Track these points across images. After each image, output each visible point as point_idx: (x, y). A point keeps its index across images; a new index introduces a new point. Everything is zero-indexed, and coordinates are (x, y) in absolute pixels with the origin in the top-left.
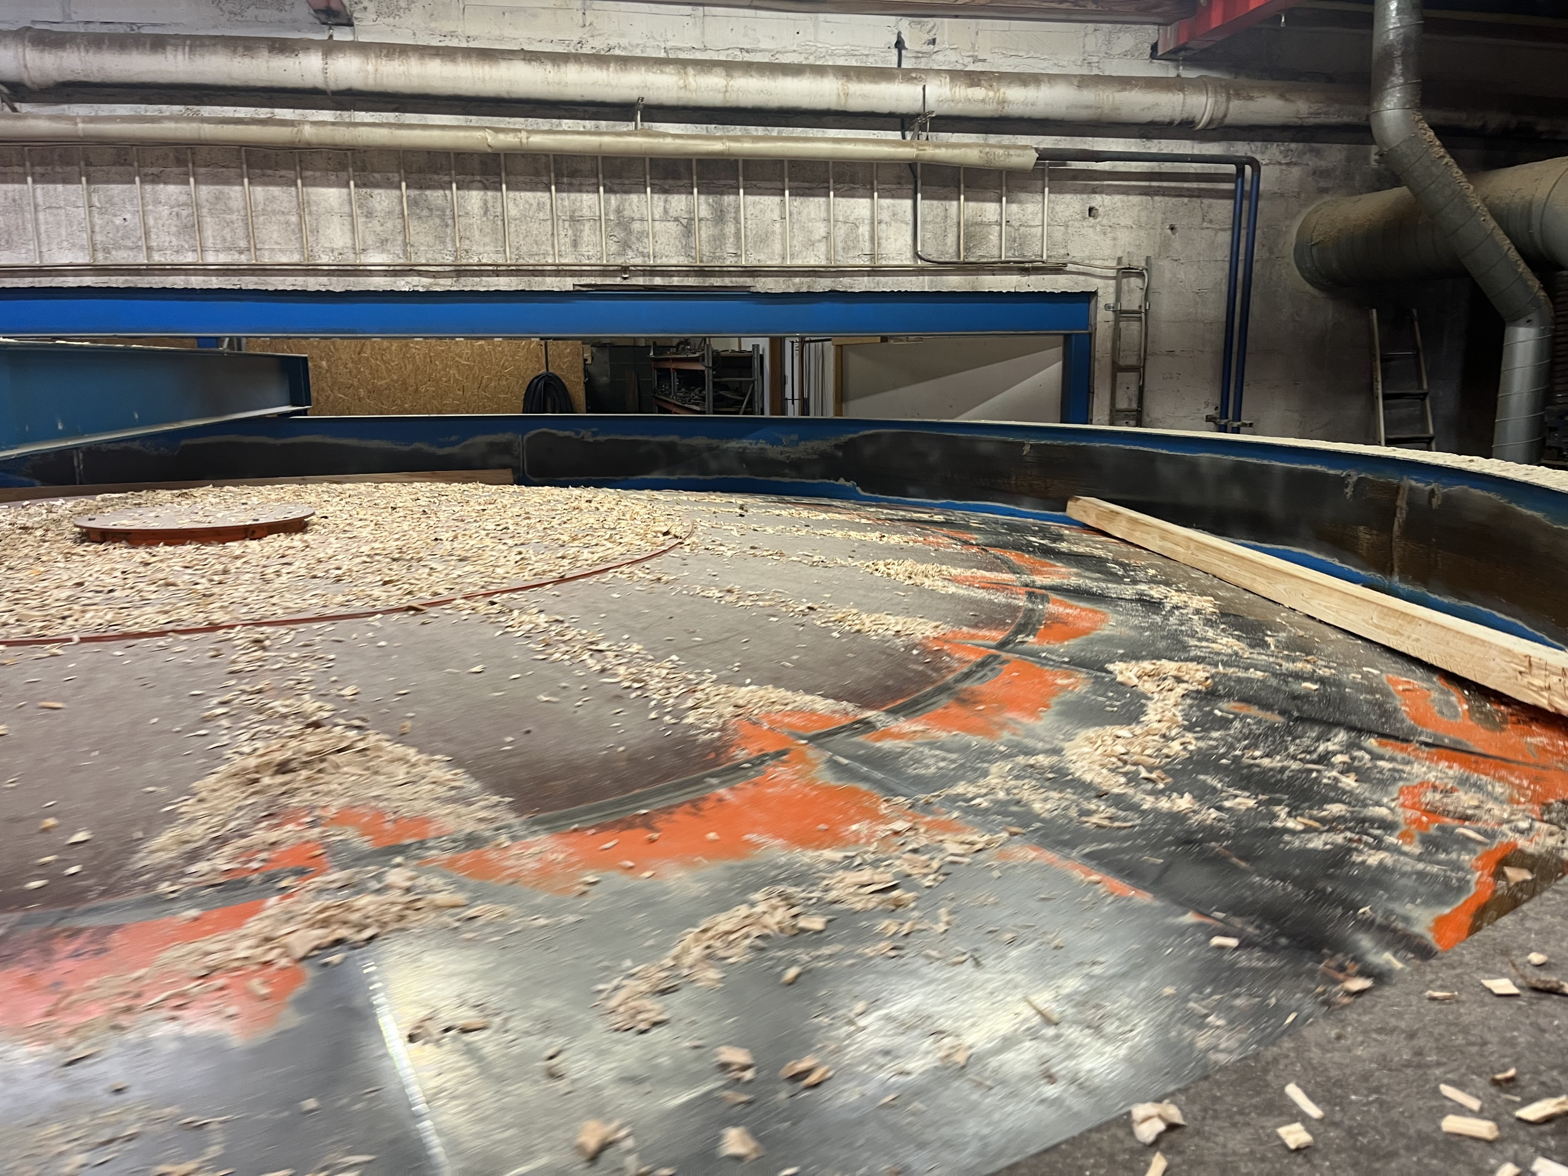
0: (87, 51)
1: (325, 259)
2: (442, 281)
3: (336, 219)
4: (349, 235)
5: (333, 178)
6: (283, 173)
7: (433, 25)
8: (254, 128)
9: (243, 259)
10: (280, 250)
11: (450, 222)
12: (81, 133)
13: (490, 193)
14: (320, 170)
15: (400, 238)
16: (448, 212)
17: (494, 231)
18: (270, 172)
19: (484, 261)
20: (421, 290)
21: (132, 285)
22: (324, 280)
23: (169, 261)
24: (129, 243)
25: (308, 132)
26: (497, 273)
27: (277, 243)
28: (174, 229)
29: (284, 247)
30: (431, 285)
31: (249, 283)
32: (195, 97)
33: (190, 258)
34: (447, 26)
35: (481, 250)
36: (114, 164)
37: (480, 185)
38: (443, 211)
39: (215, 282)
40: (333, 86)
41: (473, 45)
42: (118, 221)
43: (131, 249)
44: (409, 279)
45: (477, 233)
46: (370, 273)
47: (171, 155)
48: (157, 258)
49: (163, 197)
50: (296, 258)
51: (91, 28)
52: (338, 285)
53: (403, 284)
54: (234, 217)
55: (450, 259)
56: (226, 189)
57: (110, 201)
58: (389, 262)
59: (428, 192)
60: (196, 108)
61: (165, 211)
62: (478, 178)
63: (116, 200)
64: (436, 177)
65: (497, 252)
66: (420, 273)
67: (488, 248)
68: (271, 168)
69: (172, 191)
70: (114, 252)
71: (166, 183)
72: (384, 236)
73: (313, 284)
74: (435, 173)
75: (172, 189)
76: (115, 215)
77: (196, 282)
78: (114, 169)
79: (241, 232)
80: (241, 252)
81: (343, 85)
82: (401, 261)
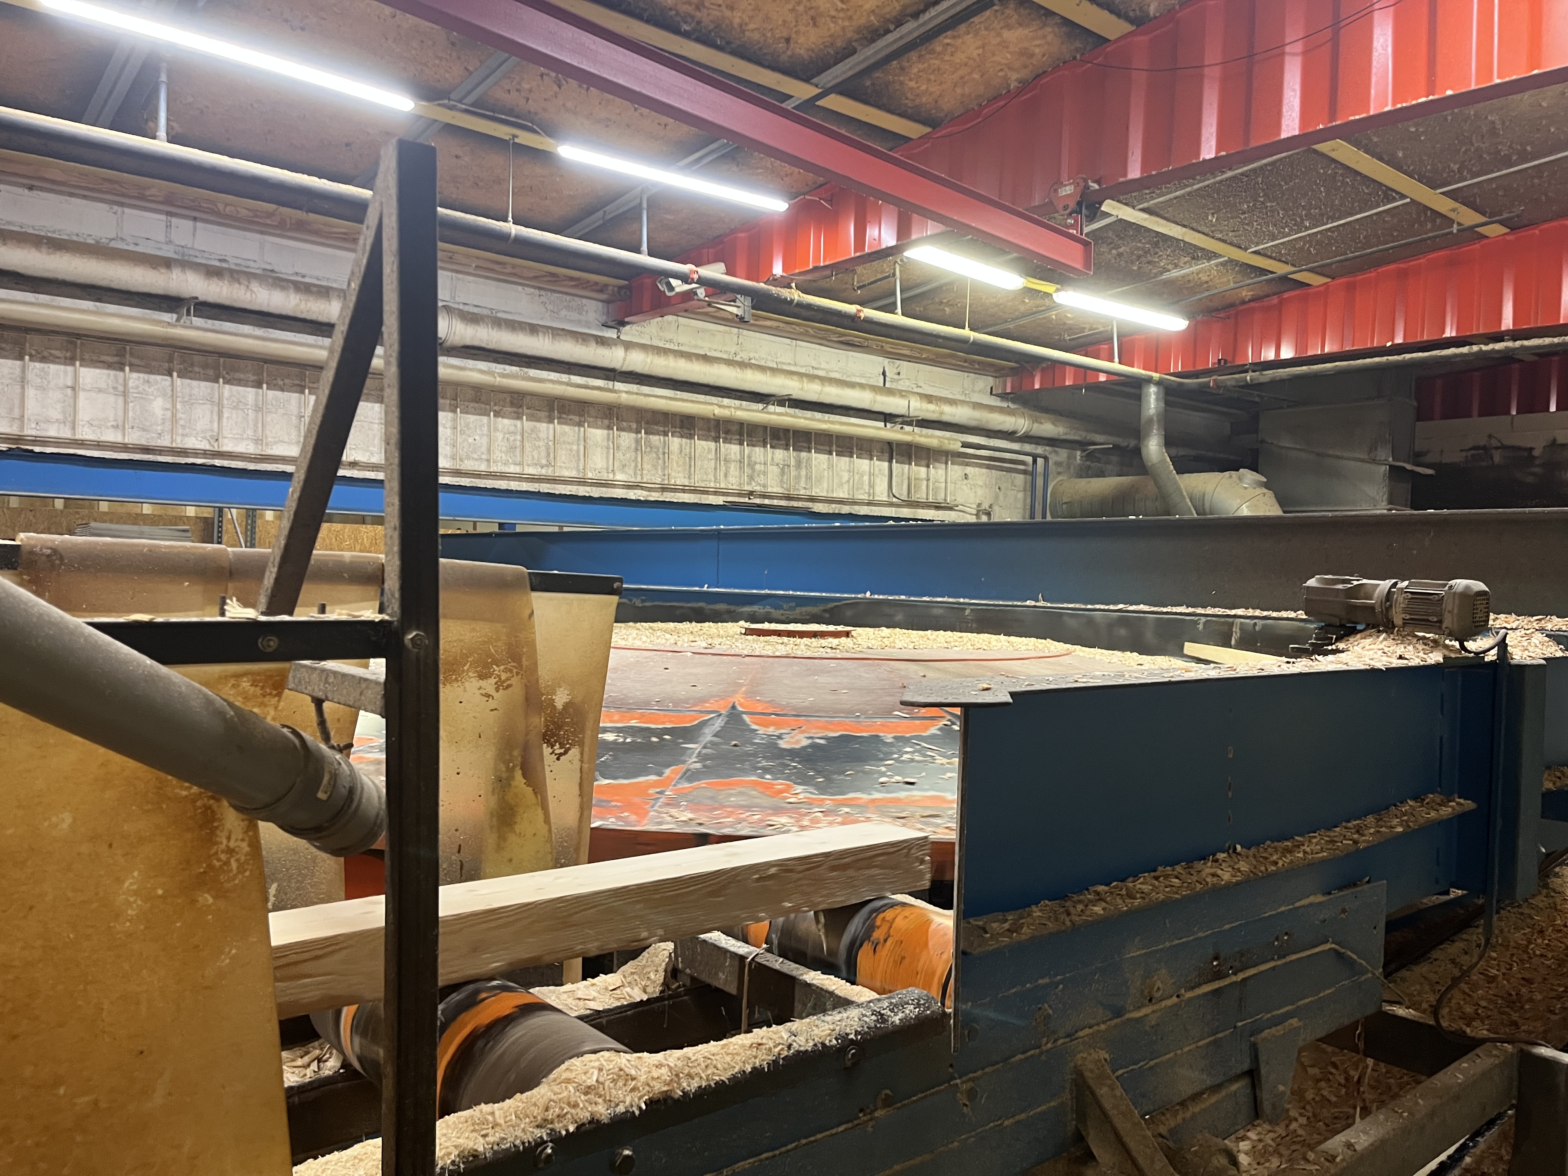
1: (590, 475)
2: (653, 494)
3: (599, 449)
4: (605, 460)
5: (600, 423)
6: (571, 417)
7: (661, 334)
9: (544, 472)
10: (566, 468)
11: (661, 456)
13: (684, 440)
14: (593, 417)
15: (633, 464)
16: (661, 450)
17: (684, 463)
18: (564, 416)
19: (678, 483)
20: (642, 499)
21: (474, 485)
22: (588, 489)
23: (499, 470)
24: (475, 456)
26: (684, 491)
27: (564, 463)
28: (504, 449)
29: (568, 465)
30: (648, 496)
31: (545, 488)
32: (526, 362)
33: (513, 469)
34: (669, 335)
35: (677, 475)
36: (472, 401)
37: (678, 434)
38: (658, 448)
39: (525, 486)
41: (681, 348)
42: (471, 440)
43: (476, 460)
44: (636, 491)
45: (675, 464)
46: (614, 486)
47: (508, 400)
48: (494, 468)
49: (500, 427)
50: (574, 474)
51: (466, 308)
52: (596, 492)
53: (632, 495)
54: (541, 444)
55: (659, 480)
56: (538, 424)
57: (467, 425)
58: (626, 480)
59: (651, 437)
60: (526, 370)
61: (500, 436)
62: (678, 430)
63: (471, 425)
64: (656, 427)
65: (685, 477)
66: (642, 488)
67: (681, 475)
68: (565, 413)
69: (505, 423)
70: (466, 462)
71: (503, 417)
72: (624, 462)
73: (582, 491)
74: (656, 424)
75: (506, 421)
76: (469, 436)
77: (514, 485)
78: (472, 405)
79: (543, 454)
80: (542, 467)
82: (633, 480)
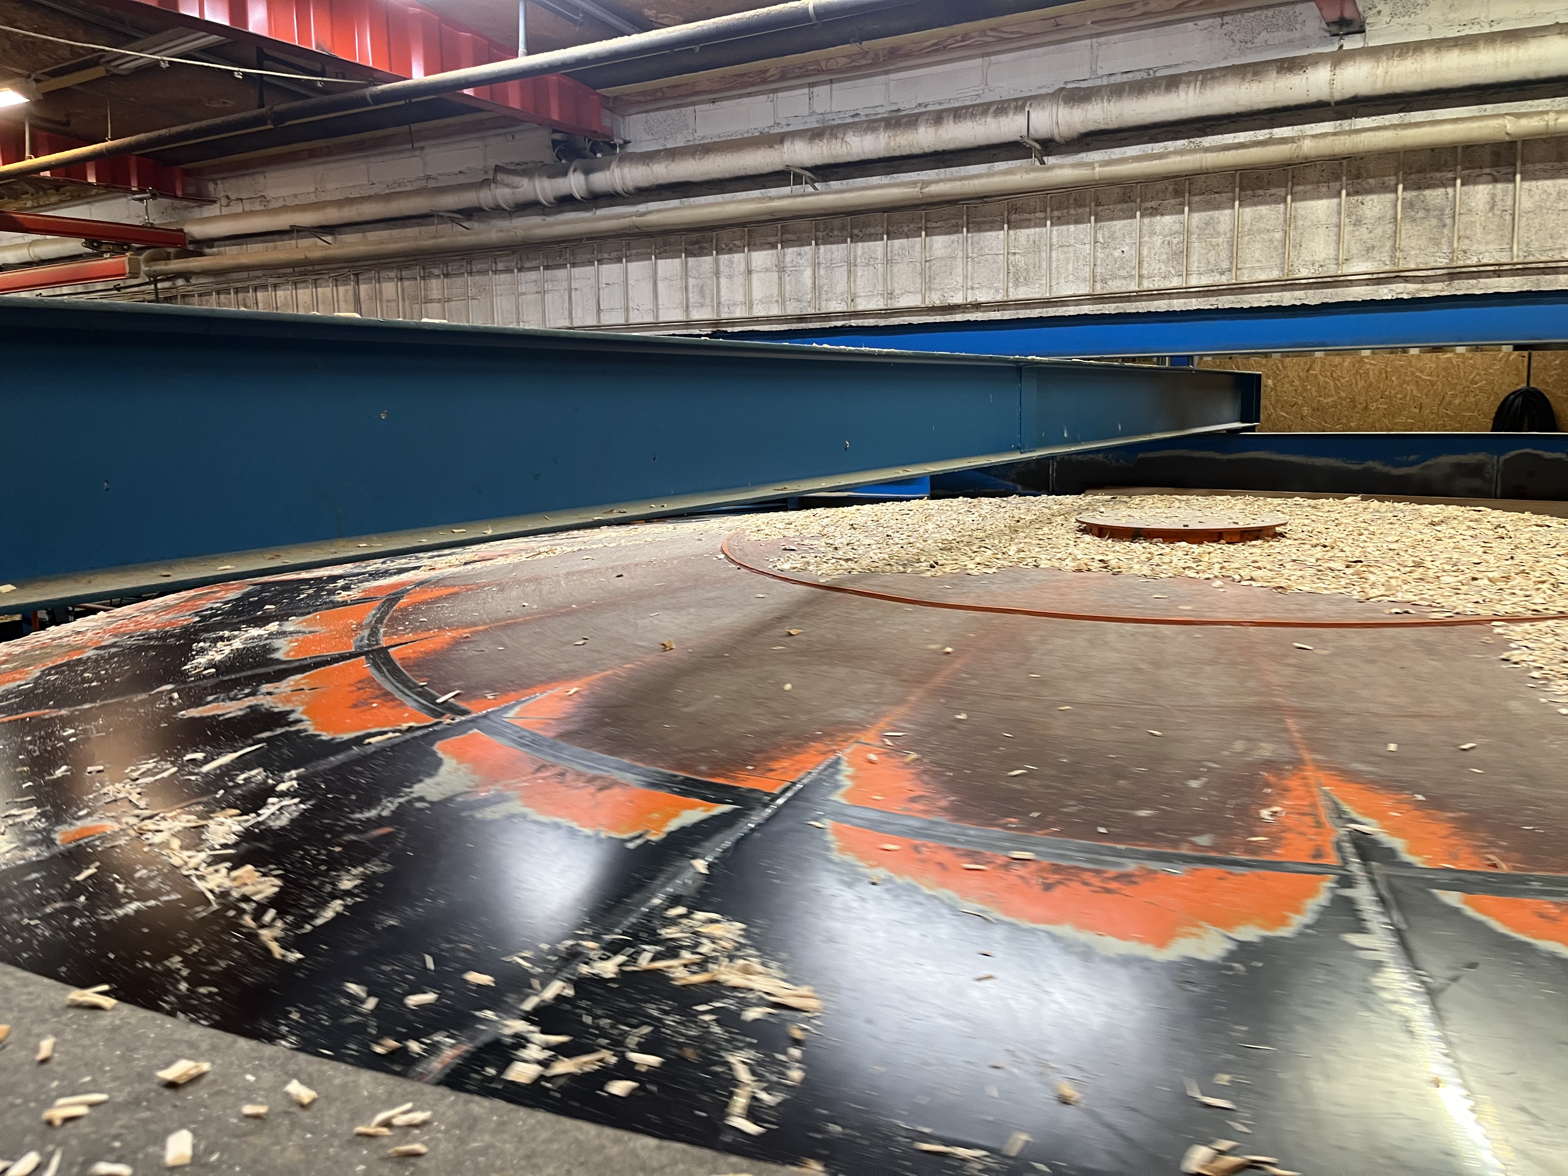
0: (1109, 101)
1: (1304, 273)
2: (1431, 286)
3: (1322, 231)
4: (1333, 246)
5: (1325, 189)
6: (1273, 191)
7: (1452, 16)
8: (1254, 151)
9: (1224, 279)
10: (1260, 268)
11: (1448, 221)
12: (1097, 177)
13: (1500, 186)
14: (1311, 183)
15: (1389, 244)
16: (1448, 211)
17: (1500, 227)
18: (1261, 192)
19: (1484, 261)
20: (1405, 297)
21: (1122, 311)
22: (1300, 294)
23: (1157, 287)
24: (1123, 273)
25: (1308, 147)
26: (1498, 274)
27: (1259, 261)
28: (1164, 257)
29: (1264, 264)
30: (1418, 291)
31: (1226, 302)
32: (1199, 129)
33: (1175, 282)
34: (1467, 15)
35: (1482, 248)
36: (1119, 202)
37: (1489, 178)
38: (1442, 210)
39: (1194, 304)
40: (1338, 96)
41: (1496, 28)
42: (1117, 253)
43: (1125, 278)
44: (1393, 286)
45: (1479, 230)
46: (1350, 283)
47: (1170, 188)
48: (1147, 285)
49: (1158, 229)
50: (1275, 274)
51: (1113, 80)
52: (1313, 298)
53: (1385, 293)
54: (1220, 240)
55: (1443, 262)
56: (1216, 214)
57: (1112, 237)
58: (1374, 270)
59: (1427, 192)
60: (1198, 139)
61: (1158, 240)
62: (1487, 171)
63: (1118, 234)
64: (1438, 175)
65: (1502, 250)
66: (1406, 279)
67: (1491, 247)
68: (1261, 188)
69: (1168, 221)
70: (1110, 282)
71: (1162, 215)
72: (1370, 243)
73: (1288, 298)
74: (1438, 170)
75: (1167, 219)
76: (1115, 249)
77: (1178, 305)
78: (1119, 206)
79: (1224, 255)
80: (1222, 274)
81: (1349, 93)
82: (1387, 268)
